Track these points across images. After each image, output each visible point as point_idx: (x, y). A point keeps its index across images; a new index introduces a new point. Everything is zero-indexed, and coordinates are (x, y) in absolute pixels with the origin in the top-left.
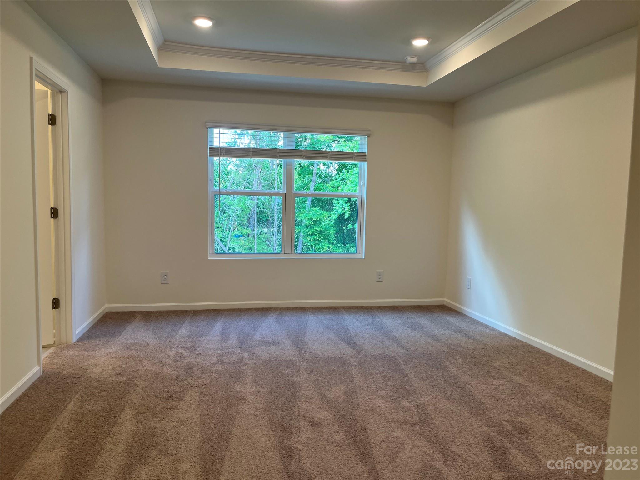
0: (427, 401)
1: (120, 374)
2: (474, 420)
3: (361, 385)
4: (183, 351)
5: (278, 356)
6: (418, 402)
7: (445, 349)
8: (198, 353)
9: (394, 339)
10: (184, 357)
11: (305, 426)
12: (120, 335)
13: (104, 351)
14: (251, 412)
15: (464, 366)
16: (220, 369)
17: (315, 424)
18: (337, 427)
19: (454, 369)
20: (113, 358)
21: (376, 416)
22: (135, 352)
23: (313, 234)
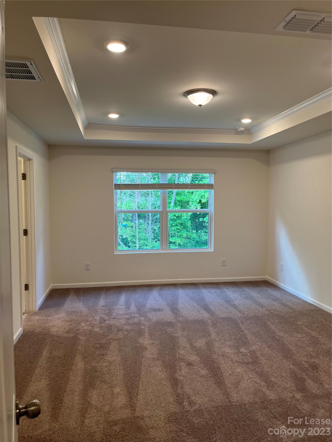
0: (256, 349)
1: (69, 332)
2: (285, 361)
3: (215, 338)
4: (104, 316)
5: (162, 319)
6: (251, 349)
7: (267, 313)
8: (113, 317)
9: (234, 306)
10: (105, 320)
11: (183, 365)
12: (64, 306)
13: (56, 316)
14: (151, 356)
15: (279, 324)
16: (128, 328)
17: (190, 364)
18: (202, 366)
19: (273, 327)
20: (63, 321)
21: (226, 358)
22: (75, 317)
23: (176, 225)
